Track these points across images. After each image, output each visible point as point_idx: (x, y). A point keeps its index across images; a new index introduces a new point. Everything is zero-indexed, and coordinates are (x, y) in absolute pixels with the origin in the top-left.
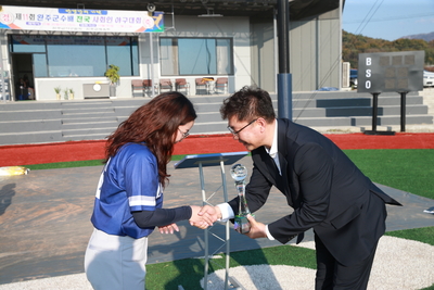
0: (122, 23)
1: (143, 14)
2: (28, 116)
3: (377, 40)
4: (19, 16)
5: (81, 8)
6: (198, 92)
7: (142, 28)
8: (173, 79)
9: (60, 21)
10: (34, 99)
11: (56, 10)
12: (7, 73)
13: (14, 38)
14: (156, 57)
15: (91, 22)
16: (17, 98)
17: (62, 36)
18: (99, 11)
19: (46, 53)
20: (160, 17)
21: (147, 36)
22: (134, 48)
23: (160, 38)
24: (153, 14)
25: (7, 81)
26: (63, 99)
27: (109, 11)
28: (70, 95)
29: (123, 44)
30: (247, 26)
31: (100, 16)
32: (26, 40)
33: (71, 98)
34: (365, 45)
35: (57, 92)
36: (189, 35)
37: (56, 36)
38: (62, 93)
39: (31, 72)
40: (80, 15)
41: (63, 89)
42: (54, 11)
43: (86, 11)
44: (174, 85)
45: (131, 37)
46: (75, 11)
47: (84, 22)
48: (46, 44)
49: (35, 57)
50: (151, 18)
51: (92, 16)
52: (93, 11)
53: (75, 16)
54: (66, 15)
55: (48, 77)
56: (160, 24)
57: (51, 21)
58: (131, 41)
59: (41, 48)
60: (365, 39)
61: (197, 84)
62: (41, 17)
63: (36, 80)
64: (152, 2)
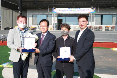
0: (84, 11)
1: (90, 9)
4: (59, 10)
6: (106, 30)
7: (89, 12)
8: (98, 26)
11: (68, 8)
15: (76, 11)
16: (58, 30)
18: (78, 8)
19: (66, 19)
20: (95, 9)
23: (95, 15)
24: (93, 8)
27: (81, 8)
31: (78, 9)
42: (67, 9)
43: (75, 8)
46: (72, 8)
47: (74, 11)
48: (66, 17)
49: (63, 20)
50: (92, 10)
51: (76, 10)
52: (77, 8)
53: (72, 10)
54: (70, 10)
56: (94, 11)
57: (66, 11)
59: (64, 18)
61: (105, 28)
62: (64, 10)
64: (92, 5)
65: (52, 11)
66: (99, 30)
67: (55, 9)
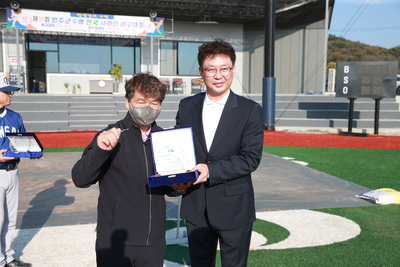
0: (126, 27)
1: (145, 20)
2: (39, 107)
3: (374, 47)
4: (36, 19)
5: (91, 12)
6: (194, 91)
7: (144, 32)
8: (171, 79)
9: (71, 23)
10: (46, 92)
11: (69, 14)
12: (22, 68)
13: (31, 37)
14: (156, 58)
15: (99, 25)
16: (30, 91)
17: (72, 37)
18: (107, 16)
19: (58, 51)
20: (161, 22)
21: (148, 39)
22: (137, 49)
23: (161, 41)
24: (155, 20)
25: (22, 75)
26: (70, 93)
27: (115, 16)
28: (77, 90)
29: (128, 45)
30: (240, 32)
31: (107, 20)
32: (41, 39)
33: (78, 93)
34: (362, 52)
35: (66, 86)
36: (186, 39)
37: (68, 37)
38: (71, 88)
39: (44, 67)
40: (90, 19)
41: (71, 83)
42: (67, 15)
43: (95, 16)
44: (171, 84)
45: (134, 40)
46: (85, 15)
47: (92, 25)
48: (58, 43)
49: (48, 54)
50: (152, 24)
51: (100, 20)
52: (101, 16)
53: (85, 19)
54: (77, 19)
55: (59, 72)
56: (160, 29)
57: (64, 23)
58: (135, 43)
59: (53, 46)
60: (363, 46)
61: (193, 84)
62: (55, 19)
63: (48, 76)
64: (154, 9)
65: (6, 20)
66: (174, 92)
67: (16, 11)
